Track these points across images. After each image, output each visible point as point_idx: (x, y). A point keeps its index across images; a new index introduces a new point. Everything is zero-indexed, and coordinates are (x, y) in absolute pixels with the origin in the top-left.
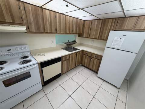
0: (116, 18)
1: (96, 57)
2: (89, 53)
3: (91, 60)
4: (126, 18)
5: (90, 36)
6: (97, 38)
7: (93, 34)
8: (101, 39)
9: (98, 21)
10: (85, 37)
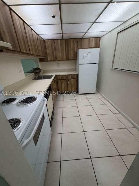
0: (75, 39)
1: (72, 77)
2: (64, 76)
3: (68, 82)
4: (83, 39)
5: (56, 58)
6: (65, 59)
7: (59, 55)
8: (69, 60)
9: (60, 41)
10: (50, 61)
